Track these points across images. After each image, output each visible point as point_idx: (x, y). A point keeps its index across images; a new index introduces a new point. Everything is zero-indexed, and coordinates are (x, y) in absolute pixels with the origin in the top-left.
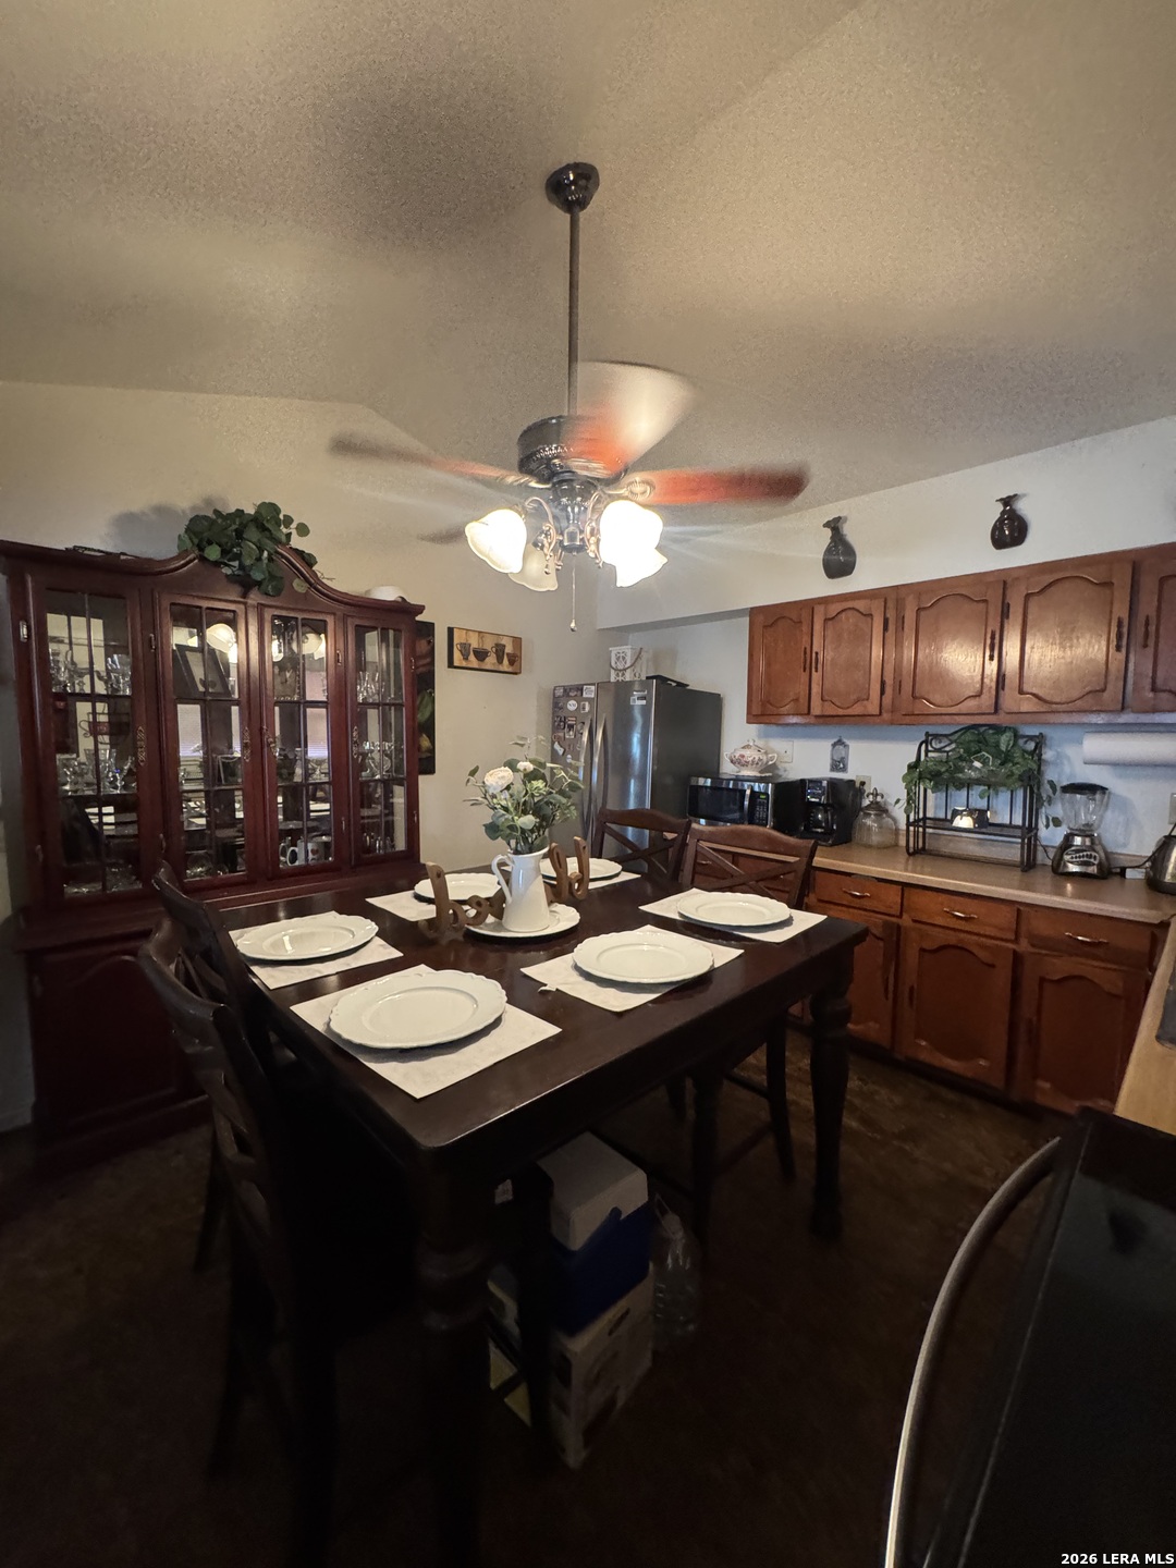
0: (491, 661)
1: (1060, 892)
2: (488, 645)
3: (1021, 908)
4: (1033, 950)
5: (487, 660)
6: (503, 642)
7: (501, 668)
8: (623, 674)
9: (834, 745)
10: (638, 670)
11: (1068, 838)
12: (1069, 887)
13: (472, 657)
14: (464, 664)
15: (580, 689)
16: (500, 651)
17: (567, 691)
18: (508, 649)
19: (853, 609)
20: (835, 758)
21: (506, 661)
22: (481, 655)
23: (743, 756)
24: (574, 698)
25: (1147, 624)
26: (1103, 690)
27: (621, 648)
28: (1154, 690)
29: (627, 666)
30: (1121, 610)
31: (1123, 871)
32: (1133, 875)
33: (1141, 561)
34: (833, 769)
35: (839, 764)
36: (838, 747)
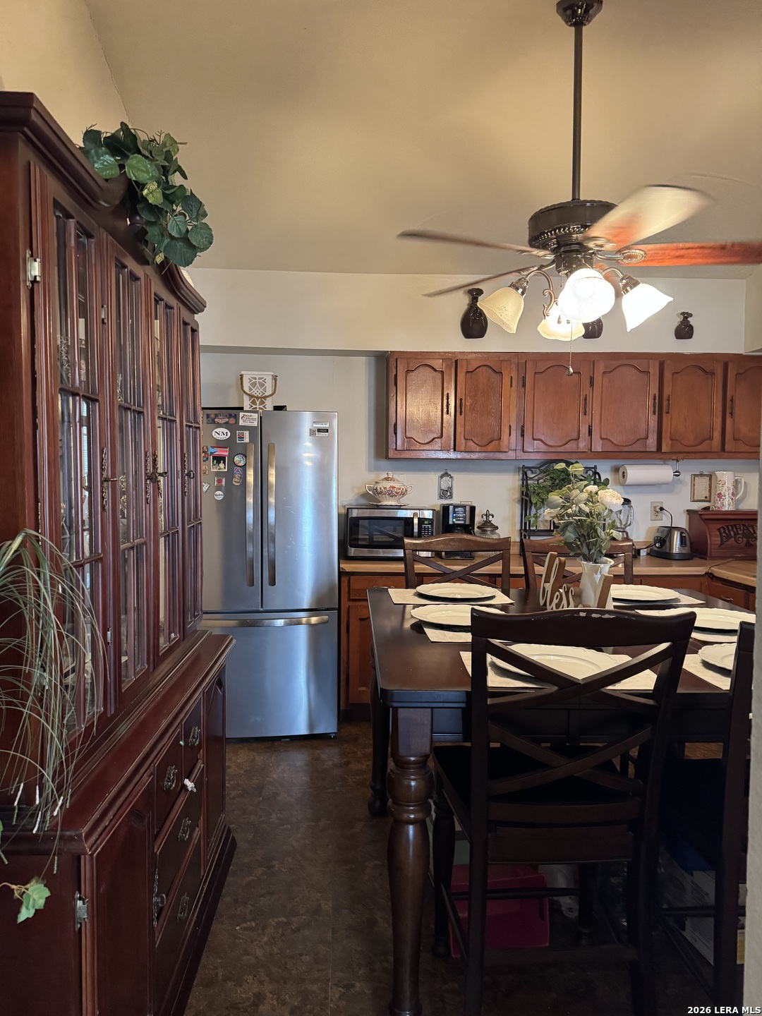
9: (442, 477)
15: (234, 415)
17: (212, 419)
19: (488, 366)
23: (393, 488)
24: (224, 425)
25: (668, 400)
26: (647, 438)
27: (257, 374)
28: (671, 439)
29: (267, 394)
30: (654, 389)
31: (638, 552)
32: (643, 553)
33: (663, 361)
34: (441, 497)
35: (446, 493)
36: (444, 478)
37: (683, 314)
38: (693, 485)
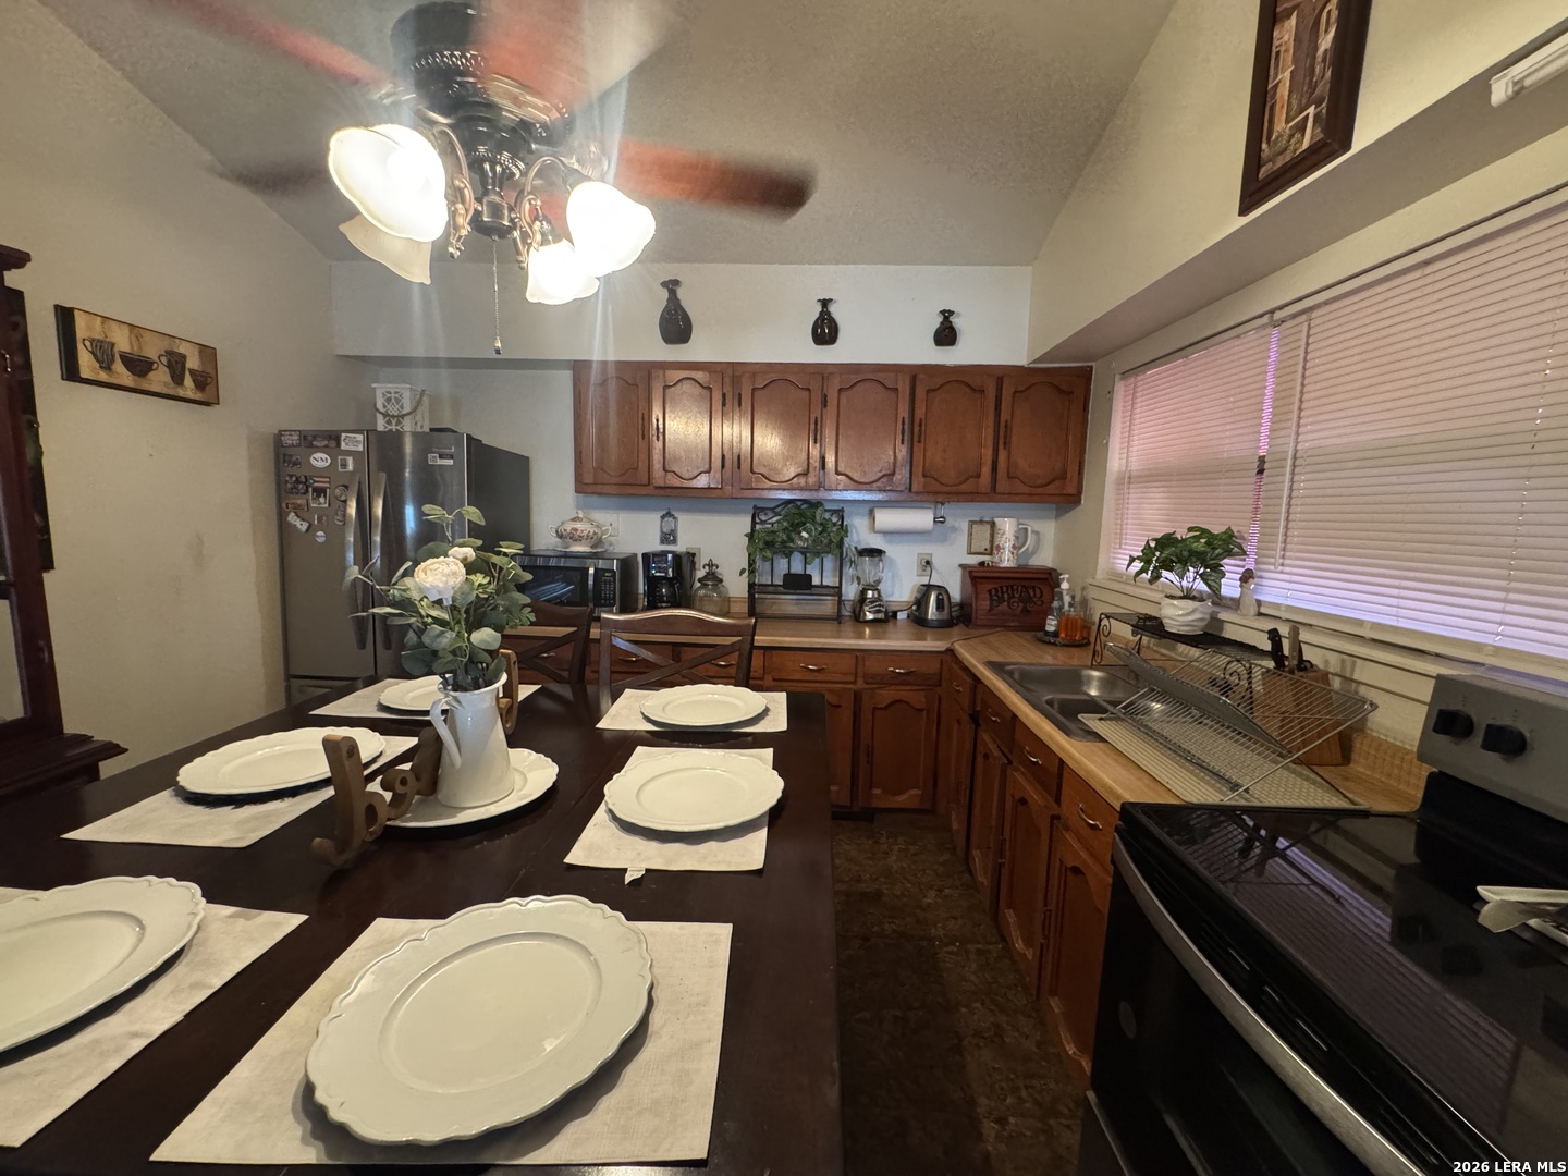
0: (159, 378)
1: (861, 636)
2: (152, 351)
3: (858, 654)
4: (868, 686)
5: (152, 375)
6: (182, 350)
7: (181, 393)
8: (398, 423)
9: (663, 517)
10: (419, 417)
11: (863, 592)
12: (867, 631)
13: (119, 366)
14: (103, 376)
15: (335, 437)
16: (176, 365)
17: (309, 441)
18: (193, 362)
19: (694, 380)
20: (665, 530)
21: (188, 381)
22: (138, 366)
23: (576, 530)
24: (325, 449)
25: (920, 425)
26: (893, 474)
27: (391, 387)
28: (924, 476)
29: (404, 412)
30: (904, 412)
31: (895, 614)
32: (902, 616)
33: (916, 375)
34: (662, 542)
35: (669, 537)
36: (666, 519)
37: (943, 312)
38: (970, 534)
